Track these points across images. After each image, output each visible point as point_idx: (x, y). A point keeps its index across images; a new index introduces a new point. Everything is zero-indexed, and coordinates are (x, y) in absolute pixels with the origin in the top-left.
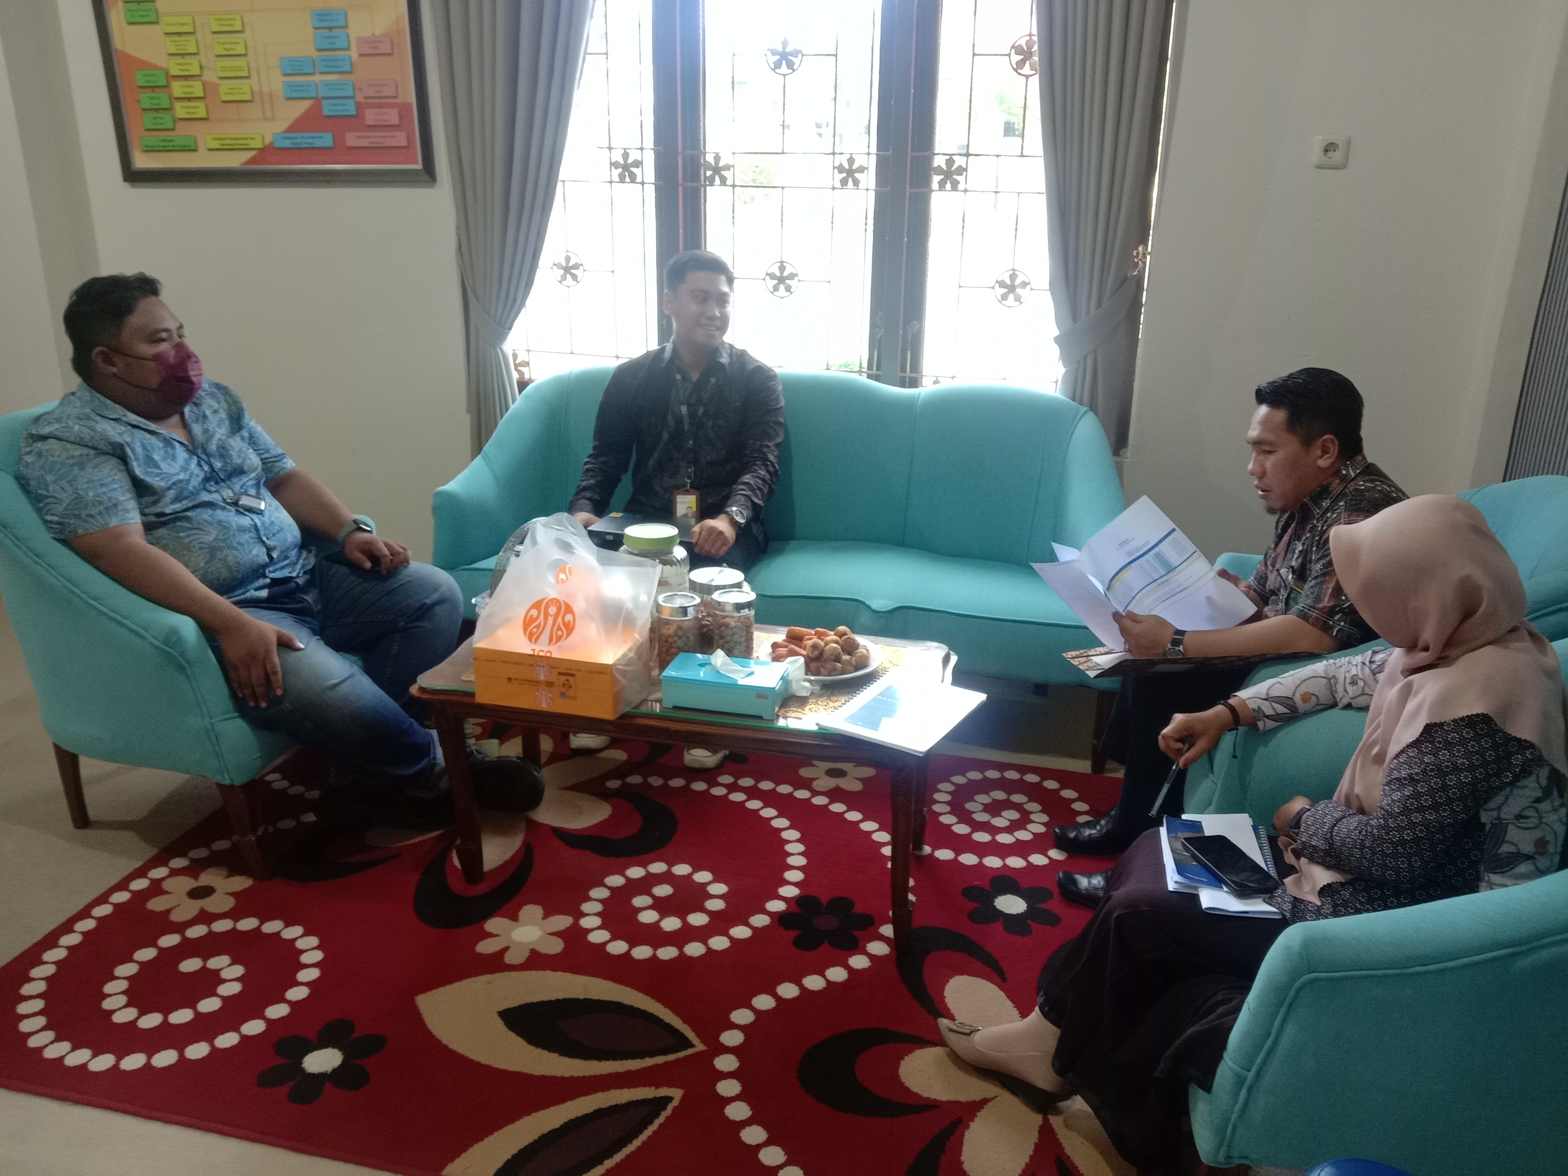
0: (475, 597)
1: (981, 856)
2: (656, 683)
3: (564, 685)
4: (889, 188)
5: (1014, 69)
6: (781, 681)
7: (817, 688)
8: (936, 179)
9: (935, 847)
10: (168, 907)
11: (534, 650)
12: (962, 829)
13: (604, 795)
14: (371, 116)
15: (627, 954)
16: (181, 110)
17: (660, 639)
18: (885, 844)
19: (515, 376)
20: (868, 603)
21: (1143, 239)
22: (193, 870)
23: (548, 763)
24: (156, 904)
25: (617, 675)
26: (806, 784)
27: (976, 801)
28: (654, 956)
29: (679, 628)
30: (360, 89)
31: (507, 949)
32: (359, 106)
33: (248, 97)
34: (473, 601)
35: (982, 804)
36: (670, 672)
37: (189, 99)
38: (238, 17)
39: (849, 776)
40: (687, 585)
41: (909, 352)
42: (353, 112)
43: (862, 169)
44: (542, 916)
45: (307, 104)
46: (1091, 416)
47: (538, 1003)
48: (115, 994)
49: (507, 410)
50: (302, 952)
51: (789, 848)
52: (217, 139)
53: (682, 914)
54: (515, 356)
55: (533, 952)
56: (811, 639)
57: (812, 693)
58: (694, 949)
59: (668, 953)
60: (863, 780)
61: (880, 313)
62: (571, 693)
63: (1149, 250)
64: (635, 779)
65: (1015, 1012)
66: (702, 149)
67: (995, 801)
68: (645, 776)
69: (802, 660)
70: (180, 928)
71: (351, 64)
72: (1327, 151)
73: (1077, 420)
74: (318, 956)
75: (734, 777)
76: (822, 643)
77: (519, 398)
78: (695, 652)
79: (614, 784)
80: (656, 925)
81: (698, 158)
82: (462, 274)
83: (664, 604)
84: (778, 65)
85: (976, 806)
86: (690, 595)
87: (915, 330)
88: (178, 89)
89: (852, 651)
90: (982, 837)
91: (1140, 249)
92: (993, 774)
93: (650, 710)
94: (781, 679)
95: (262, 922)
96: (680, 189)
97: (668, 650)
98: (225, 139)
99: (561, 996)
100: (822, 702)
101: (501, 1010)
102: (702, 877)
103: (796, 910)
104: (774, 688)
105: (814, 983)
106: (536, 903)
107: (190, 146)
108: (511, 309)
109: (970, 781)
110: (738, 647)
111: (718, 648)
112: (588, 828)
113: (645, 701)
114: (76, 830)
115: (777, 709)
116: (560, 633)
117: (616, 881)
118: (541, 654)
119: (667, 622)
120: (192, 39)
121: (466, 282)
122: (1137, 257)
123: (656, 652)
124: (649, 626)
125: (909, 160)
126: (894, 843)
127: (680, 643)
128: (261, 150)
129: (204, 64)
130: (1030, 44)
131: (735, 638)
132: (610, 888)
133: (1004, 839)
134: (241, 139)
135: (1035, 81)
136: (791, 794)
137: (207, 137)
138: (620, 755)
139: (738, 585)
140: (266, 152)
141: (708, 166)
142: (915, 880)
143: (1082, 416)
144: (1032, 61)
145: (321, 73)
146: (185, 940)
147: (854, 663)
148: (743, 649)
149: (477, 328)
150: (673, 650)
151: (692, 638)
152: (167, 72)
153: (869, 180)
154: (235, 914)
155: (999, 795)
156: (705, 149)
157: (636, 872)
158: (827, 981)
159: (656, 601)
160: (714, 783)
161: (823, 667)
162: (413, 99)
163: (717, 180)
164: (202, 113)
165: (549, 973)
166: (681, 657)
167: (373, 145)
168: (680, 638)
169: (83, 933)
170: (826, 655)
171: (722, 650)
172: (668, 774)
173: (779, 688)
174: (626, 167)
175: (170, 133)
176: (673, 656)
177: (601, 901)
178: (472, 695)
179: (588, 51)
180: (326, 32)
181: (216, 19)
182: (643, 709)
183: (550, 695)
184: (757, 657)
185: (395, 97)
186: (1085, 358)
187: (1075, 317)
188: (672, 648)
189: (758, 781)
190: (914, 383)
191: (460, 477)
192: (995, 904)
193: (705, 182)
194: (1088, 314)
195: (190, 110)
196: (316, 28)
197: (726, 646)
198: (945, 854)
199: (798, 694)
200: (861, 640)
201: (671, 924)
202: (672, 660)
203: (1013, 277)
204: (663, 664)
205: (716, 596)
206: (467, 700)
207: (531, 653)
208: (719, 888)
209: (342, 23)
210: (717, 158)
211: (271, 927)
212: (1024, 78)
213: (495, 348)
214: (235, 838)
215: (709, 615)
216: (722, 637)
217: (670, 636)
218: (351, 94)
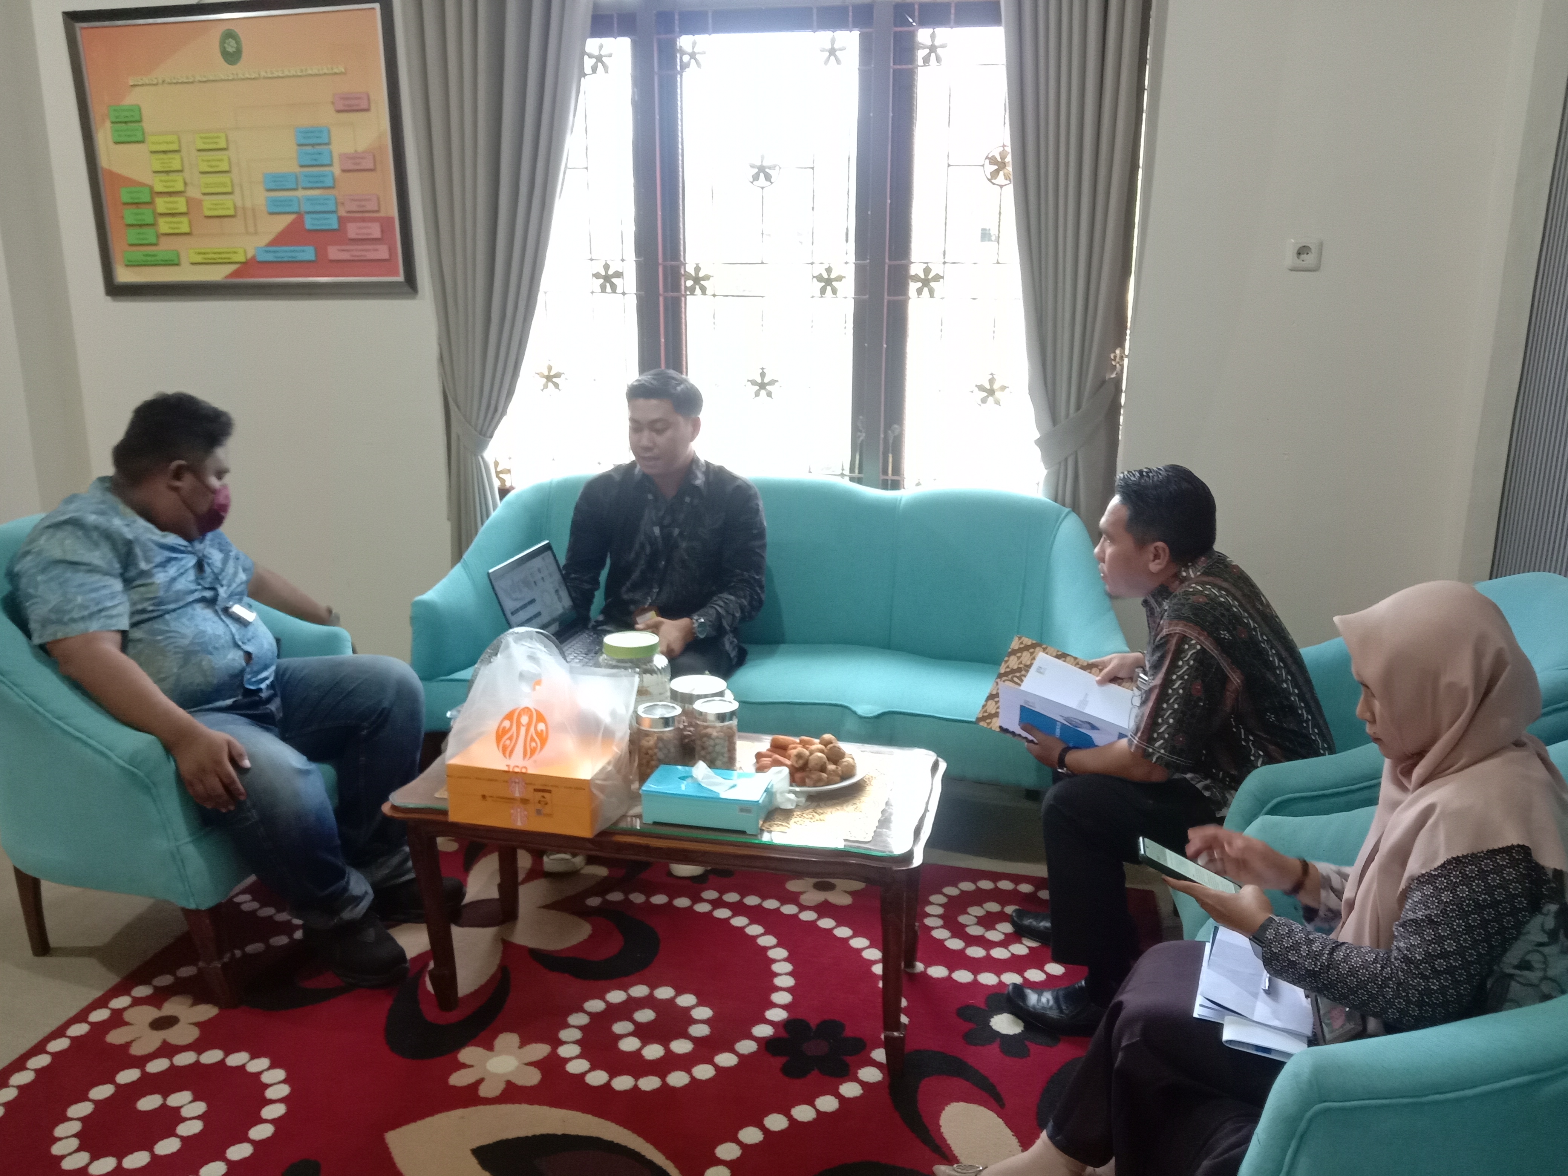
0: (450, 710)
1: (975, 972)
2: (635, 798)
3: (539, 802)
4: (867, 296)
5: (989, 180)
6: (765, 794)
7: (803, 800)
8: (913, 287)
9: (928, 964)
10: (128, 1040)
11: (508, 766)
12: (955, 944)
13: (585, 913)
14: (353, 230)
15: (608, 1085)
16: (164, 226)
17: (640, 751)
18: (875, 962)
19: (497, 484)
20: (854, 708)
21: (1121, 344)
22: (157, 999)
23: (525, 881)
24: (115, 1037)
25: (595, 791)
26: (793, 898)
27: (969, 914)
28: (636, 1087)
29: (660, 739)
30: (343, 204)
31: (480, 1081)
32: (342, 220)
33: (231, 212)
34: (449, 714)
35: (976, 917)
36: (650, 786)
37: (173, 215)
38: (223, 135)
39: (837, 889)
40: (669, 694)
41: (890, 456)
42: (335, 226)
43: (839, 279)
44: (518, 1044)
45: (290, 218)
46: (1073, 517)
47: (513, 1139)
48: (67, 1137)
49: (488, 517)
50: (267, 1086)
51: (776, 968)
52: (200, 253)
53: (665, 1042)
54: (496, 464)
55: (509, 1083)
56: (795, 748)
57: (797, 806)
58: (678, 1079)
59: (650, 1083)
60: (852, 893)
61: (861, 417)
62: (547, 810)
63: (1127, 352)
64: (616, 896)
65: (1014, 1141)
66: (682, 259)
67: (989, 914)
68: (626, 893)
69: (785, 771)
70: (140, 1062)
71: (334, 180)
72: (1299, 254)
73: (1060, 519)
74: (284, 1090)
75: (718, 891)
76: (807, 753)
77: (500, 505)
78: (676, 763)
79: (594, 902)
80: (638, 1053)
81: (679, 268)
82: (443, 383)
83: (644, 715)
84: (756, 178)
85: (969, 919)
86: (671, 705)
87: (896, 433)
88: (162, 205)
89: (838, 761)
90: (976, 952)
91: (1118, 352)
92: (986, 885)
93: (629, 827)
94: (765, 791)
95: (227, 1054)
96: (661, 299)
97: (648, 762)
98: (208, 253)
99: (538, 1131)
100: (808, 814)
101: (474, 1147)
102: (686, 1000)
103: (783, 1034)
104: (758, 801)
105: (803, 1113)
106: (511, 1030)
107: (172, 261)
108: (492, 418)
109: (963, 892)
110: (721, 758)
111: (700, 759)
112: (568, 949)
113: (624, 816)
114: (36, 958)
115: (761, 823)
116: (533, 744)
117: (595, 1005)
118: (517, 770)
119: (647, 734)
120: (177, 156)
121: (447, 390)
122: (1115, 359)
123: (636, 764)
124: (627, 738)
125: (886, 268)
126: (885, 961)
127: (660, 755)
128: (245, 264)
129: (188, 181)
130: (1003, 155)
131: (718, 748)
132: (589, 1014)
133: (999, 953)
134: (224, 253)
135: (1009, 191)
136: (777, 910)
137: (189, 251)
138: (602, 871)
139: (721, 694)
140: (249, 266)
141: (688, 276)
142: (908, 1001)
143: (1065, 517)
144: (1005, 171)
145: (305, 188)
146: (145, 1075)
147: (840, 772)
148: (725, 760)
149: (458, 437)
150: (653, 763)
151: (672, 750)
152: (151, 188)
153: (847, 288)
154: (198, 1046)
155: (993, 907)
156: (685, 260)
157: (616, 996)
158: (818, 1111)
159: (635, 712)
160: (697, 899)
161: (809, 777)
162: (394, 212)
163: (698, 291)
164: (185, 228)
165: (525, 1107)
166: (662, 770)
167: (356, 258)
168: (660, 749)
169: (36, 1071)
170: (812, 764)
171: (704, 761)
172: (649, 892)
173: (763, 801)
174: (607, 278)
175: (154, 248)
176: (653, 769)
177: (581, 1028)
178: (445, 813)
179: (569, 166)
180: (309, 149)
181: (201, 138)
182: (623, 825)
183: (526, 813)
184: (741, 768)
185: (378, 211)
186: (1066, 459)
187: (1054, 420)
188: (652, 760)
189: (743, 896)
190: (896, 485)
191: (439, 586)
192: (991, 1024)
193: (685, 292)
194: (1067, 415)
195: (172, 225)
196: (299, 145)
197: (708, 757)
198: (938, 972)
199: (783, 807)
200: (847, 747)
201: (653, 1052)
202: (652, 772)
203: (992, 381)
204: (643, 778)
205: (698, 706)
206: (440, 818)
207: (506, 769)
208: (704, 1012)
209: (326, 141)
210: (697, 269)
211: (236, 1059)
212: (999, 187)
213: (476, 455)
214: (201, 964)
215: (690, 725)
216: (703, 748)
217: (650, 748)
218: (334, 209)
